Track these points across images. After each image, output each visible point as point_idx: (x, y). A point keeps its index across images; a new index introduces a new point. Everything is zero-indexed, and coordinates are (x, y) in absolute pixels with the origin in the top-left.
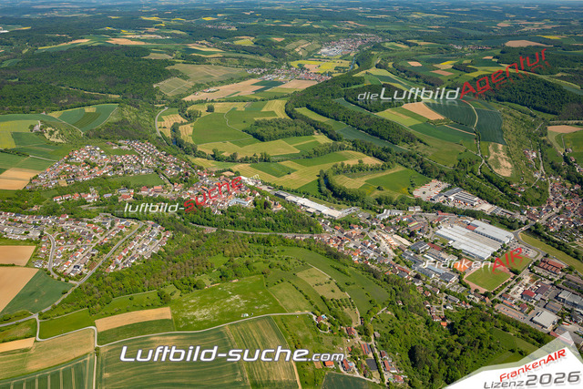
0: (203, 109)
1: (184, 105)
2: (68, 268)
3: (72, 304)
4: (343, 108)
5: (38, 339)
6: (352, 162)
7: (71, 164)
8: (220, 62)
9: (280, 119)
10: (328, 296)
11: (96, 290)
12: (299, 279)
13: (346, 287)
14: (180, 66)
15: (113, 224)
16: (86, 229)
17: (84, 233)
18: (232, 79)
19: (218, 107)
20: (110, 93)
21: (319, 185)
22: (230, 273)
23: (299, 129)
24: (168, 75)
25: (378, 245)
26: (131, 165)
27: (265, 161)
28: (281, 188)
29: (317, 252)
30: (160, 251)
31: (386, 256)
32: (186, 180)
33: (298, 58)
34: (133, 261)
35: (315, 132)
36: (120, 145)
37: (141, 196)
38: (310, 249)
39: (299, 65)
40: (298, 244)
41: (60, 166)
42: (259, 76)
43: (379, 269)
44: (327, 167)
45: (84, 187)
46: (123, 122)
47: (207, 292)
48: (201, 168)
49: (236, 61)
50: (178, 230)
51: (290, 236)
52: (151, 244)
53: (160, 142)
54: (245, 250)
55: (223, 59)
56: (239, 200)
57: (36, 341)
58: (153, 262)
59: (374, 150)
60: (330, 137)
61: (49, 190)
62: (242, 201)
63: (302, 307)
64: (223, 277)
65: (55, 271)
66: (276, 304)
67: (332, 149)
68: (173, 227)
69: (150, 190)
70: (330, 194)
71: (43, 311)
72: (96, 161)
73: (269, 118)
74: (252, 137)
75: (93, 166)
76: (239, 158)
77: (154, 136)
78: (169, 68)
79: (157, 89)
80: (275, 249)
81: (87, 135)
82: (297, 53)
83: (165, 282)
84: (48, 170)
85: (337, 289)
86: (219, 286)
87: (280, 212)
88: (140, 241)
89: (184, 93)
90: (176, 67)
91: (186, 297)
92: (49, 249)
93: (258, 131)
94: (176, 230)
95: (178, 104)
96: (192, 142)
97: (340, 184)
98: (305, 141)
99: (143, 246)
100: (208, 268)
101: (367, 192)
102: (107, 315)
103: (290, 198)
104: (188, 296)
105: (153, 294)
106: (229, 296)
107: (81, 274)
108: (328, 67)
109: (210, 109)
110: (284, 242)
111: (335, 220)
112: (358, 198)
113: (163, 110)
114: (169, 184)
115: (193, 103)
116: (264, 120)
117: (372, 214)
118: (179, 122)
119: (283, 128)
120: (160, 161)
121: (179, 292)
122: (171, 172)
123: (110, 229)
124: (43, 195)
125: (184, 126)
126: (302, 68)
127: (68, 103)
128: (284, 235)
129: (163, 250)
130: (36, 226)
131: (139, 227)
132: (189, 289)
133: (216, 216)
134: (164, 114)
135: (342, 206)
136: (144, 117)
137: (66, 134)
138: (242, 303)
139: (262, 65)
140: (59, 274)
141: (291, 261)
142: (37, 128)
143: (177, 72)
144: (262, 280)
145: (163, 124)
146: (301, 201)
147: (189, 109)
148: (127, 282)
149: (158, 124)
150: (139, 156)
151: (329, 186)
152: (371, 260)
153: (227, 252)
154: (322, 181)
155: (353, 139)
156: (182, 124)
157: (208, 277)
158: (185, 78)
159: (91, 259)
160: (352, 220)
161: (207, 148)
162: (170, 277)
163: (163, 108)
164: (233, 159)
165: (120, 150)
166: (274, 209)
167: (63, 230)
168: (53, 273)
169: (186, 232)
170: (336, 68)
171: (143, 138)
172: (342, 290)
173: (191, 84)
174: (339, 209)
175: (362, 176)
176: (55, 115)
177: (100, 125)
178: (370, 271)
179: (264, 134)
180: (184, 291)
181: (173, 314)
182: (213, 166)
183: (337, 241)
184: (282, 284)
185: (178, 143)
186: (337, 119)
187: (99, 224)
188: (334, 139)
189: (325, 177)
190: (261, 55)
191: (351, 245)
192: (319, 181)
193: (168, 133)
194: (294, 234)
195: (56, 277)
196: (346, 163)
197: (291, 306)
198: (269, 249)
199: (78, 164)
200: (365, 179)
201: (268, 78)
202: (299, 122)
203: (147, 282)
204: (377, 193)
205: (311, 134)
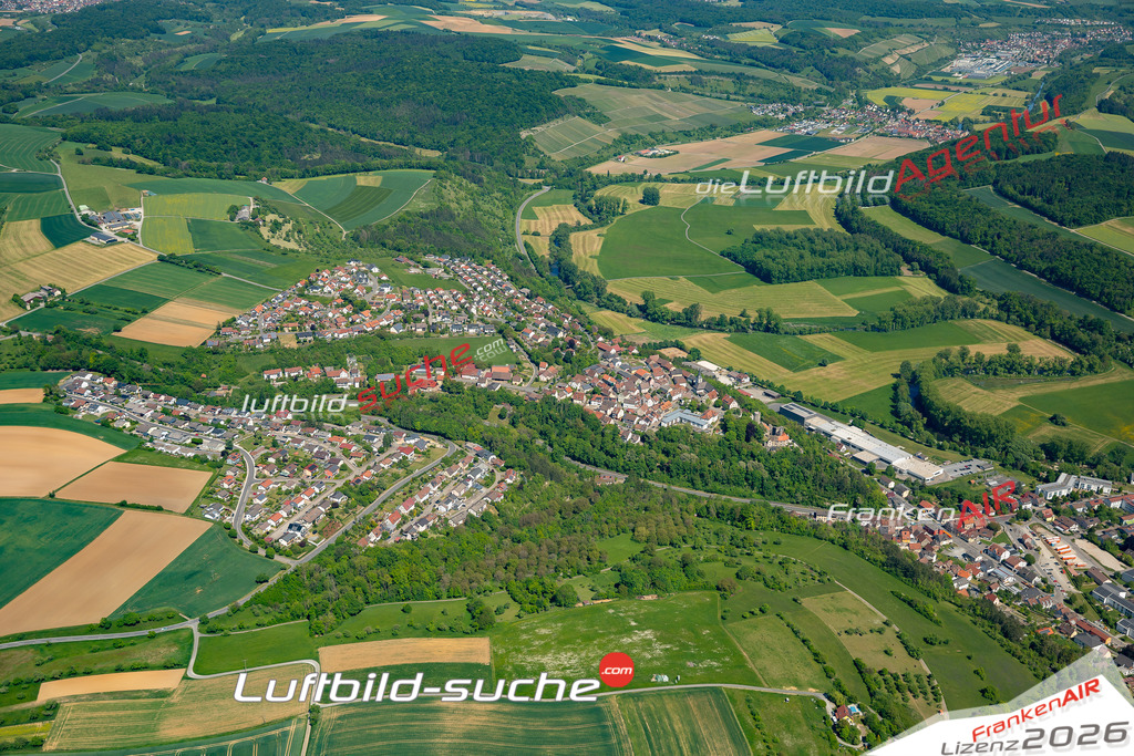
0: (632, 197)
1: (588, 183)
2: (275, 528)
3: (275, 607)
4: (987, 212)
5: (191, 674)
6: (991, 350)
7: (311, 299)
8: (687, 85)
9: (818, 233)
10: (874, 661)
11: (330, 582)
12: (807, 612)
13: (923, 648)
14: (589, 91)
15: (387, 443)
16: (327, 447)
17: (320, 455)
18: (713, 127)
19: (669, 194)
20: (418, 145)
21: (895, 399)
22: (640, 579)
23: (863, 259)
24: (556, 109)
25: (1030, 560)
26: (446, 312)
27: (767, 329)
28: (797, 398)
29: (862, 555)
30: (486, 513)
31: (1049, 589)
32: (568, 358)
33: (888, 80)
34: (422, 529)
35: (904, 268)
36: (426, 266)
37: (459, 386)
38: (845, 546)
39: (889, 99)
40: (816, 533)
41: (286, 302)
42: (780, 124)
43: (1021, 619)
44: (921, 355)
45: (334, 355)
46: (441, 214)
47: (580, 614)
48: (607, 334)
49: (728, 84)
50: (534, 470)
51: (801, 511)
52: (469, 494)
53: (521, 267)
54: (683, 531)
55: (696, 78)
56: (687, 415)
57: (186, 677)
58: (467, 534)
59: (1057, 323)
60: (942, 283)
61: (256, 353)
62: (694, 417)
63: (803, 678)
64: (624, 585)
65: (247, 531)
66: (741, 664)
67: (941, 314)
68: (523, 461)
69: (483, 373)
70: (921, 422)
71: (210, 615)
72: (368, 298)
73: (789, 228)
74: (742, 270)
75: (360, 308)
76: (704, 316)
77: (508, 253)
78: (561, 93)
79: (529, 142)
80: (759, 537)
81: (356, 238)
82: (887, 69)
83: (488, 584)
84: (259, 308)
85: (898, 650)
86: (609, 606)
87: (784, 452)
88: (445, 485)
89: (593, 154)
90: (579, 92)
91: (530, 620)
92: (239, 482)
93: (759, 256)
94: (531, 468)
95: (575, 182)
96: (596, 272)
97: (953, 400)
98: (875, 290)
99: (450, 497)
100: (592, 564)
101: (1020, 426)
102: (346, 639)
103: (817, 422)
104: (534, 619)
105: (457, 607)
106: (629, 631)
107: (303, 544)
108: (966, 106)
109: (650, 198)
110: (783, 523)
111: (922, 487)
112: (991, 438)
113: (537, 194)
114: (528, 364)
115: (609, 180)
116: (778, 231)
117: (1025, 481)
118: (571, 223)
119: (823, 254)
120: (514, 308)
121: (515, 609)
122: (535, 336)
123: (381, 451)
124: (242, 364)
125: (581, 234)
126: (894, 106)
127: (319, 162)
128: (787, 507)
129: (493, 511)
130: (217, 428)
131: (448, 453)
132: (540, 604)
133: (628, 446)
134: (538, 203)
135: (948, 453)
136: (492, 206)
137: (310, 231)
138: (659, 648)
139: (793, 96)
140: (255, 539)
141: (792, 568)
142: (246, 213)
143: (581, 103)
144: (713, 605)
145: (533, 226)
146: (843, 432)
147: (598, 193)
148: (401, 571)
149: (522, 225)
150: (466, 293)
151: (921, 403)
152: (1005, 595)
153: (642, 530)
154: (905, 390)
155: (1001, 290)
156: (579, 228)
157: (588, 582)
158: (599, 118)
159: (329, 514)
160: (969, 493)
161: (628, 290)
162: (501, 572)
163: (538, 187)
164: (688, 320)
165: (427, 277)
166: (770, 444)
167: (275, 444)
168: (241, 535)
169: (552, 476)
170: (987, 111)
171: (483, 254)
172: (912, 653)
173: (610, 134)
174: (939, 461)
175: (1012, 386)
176: (289, 186)
177: (385, 218)
178: (995, 618)
179: (771, 265)
180: (528, 607)
181: (495, 655)
182: (638, 330)
183: (920, 538)
184: (762, 618)
185: (563, 272)
186: (966, 240)
187: (357, 440)
188: (952, 289)
189: (914, 381)
190: (793, 71)
191: (958, 553)
192: (895, 387)
193: (543, 248)
194: (813, 510)
195: (248, 544)
196: (973, 350)
197: (776, 671)
198: (742, 535)
199: (325, 302)
200: (1020, 393)
201: (803, 128)
202: (866, 241)
203: (446, 578)
204: (1048, 432)
205: (893, 271)
